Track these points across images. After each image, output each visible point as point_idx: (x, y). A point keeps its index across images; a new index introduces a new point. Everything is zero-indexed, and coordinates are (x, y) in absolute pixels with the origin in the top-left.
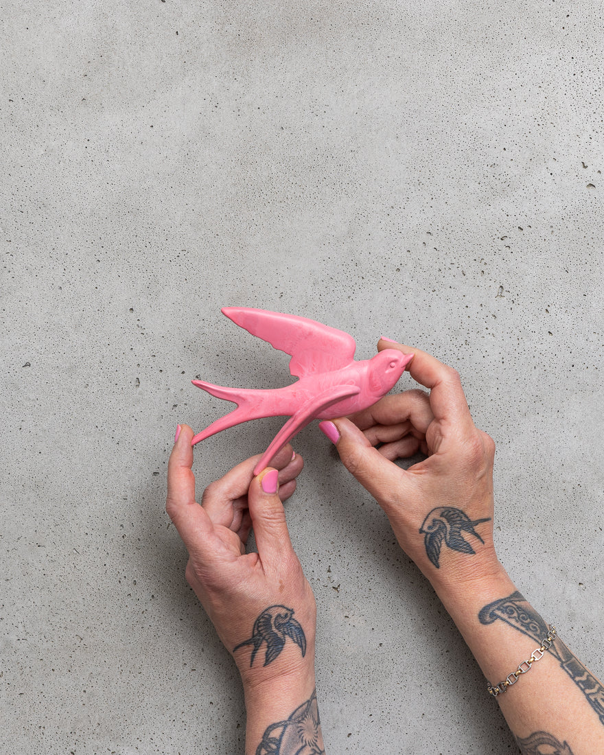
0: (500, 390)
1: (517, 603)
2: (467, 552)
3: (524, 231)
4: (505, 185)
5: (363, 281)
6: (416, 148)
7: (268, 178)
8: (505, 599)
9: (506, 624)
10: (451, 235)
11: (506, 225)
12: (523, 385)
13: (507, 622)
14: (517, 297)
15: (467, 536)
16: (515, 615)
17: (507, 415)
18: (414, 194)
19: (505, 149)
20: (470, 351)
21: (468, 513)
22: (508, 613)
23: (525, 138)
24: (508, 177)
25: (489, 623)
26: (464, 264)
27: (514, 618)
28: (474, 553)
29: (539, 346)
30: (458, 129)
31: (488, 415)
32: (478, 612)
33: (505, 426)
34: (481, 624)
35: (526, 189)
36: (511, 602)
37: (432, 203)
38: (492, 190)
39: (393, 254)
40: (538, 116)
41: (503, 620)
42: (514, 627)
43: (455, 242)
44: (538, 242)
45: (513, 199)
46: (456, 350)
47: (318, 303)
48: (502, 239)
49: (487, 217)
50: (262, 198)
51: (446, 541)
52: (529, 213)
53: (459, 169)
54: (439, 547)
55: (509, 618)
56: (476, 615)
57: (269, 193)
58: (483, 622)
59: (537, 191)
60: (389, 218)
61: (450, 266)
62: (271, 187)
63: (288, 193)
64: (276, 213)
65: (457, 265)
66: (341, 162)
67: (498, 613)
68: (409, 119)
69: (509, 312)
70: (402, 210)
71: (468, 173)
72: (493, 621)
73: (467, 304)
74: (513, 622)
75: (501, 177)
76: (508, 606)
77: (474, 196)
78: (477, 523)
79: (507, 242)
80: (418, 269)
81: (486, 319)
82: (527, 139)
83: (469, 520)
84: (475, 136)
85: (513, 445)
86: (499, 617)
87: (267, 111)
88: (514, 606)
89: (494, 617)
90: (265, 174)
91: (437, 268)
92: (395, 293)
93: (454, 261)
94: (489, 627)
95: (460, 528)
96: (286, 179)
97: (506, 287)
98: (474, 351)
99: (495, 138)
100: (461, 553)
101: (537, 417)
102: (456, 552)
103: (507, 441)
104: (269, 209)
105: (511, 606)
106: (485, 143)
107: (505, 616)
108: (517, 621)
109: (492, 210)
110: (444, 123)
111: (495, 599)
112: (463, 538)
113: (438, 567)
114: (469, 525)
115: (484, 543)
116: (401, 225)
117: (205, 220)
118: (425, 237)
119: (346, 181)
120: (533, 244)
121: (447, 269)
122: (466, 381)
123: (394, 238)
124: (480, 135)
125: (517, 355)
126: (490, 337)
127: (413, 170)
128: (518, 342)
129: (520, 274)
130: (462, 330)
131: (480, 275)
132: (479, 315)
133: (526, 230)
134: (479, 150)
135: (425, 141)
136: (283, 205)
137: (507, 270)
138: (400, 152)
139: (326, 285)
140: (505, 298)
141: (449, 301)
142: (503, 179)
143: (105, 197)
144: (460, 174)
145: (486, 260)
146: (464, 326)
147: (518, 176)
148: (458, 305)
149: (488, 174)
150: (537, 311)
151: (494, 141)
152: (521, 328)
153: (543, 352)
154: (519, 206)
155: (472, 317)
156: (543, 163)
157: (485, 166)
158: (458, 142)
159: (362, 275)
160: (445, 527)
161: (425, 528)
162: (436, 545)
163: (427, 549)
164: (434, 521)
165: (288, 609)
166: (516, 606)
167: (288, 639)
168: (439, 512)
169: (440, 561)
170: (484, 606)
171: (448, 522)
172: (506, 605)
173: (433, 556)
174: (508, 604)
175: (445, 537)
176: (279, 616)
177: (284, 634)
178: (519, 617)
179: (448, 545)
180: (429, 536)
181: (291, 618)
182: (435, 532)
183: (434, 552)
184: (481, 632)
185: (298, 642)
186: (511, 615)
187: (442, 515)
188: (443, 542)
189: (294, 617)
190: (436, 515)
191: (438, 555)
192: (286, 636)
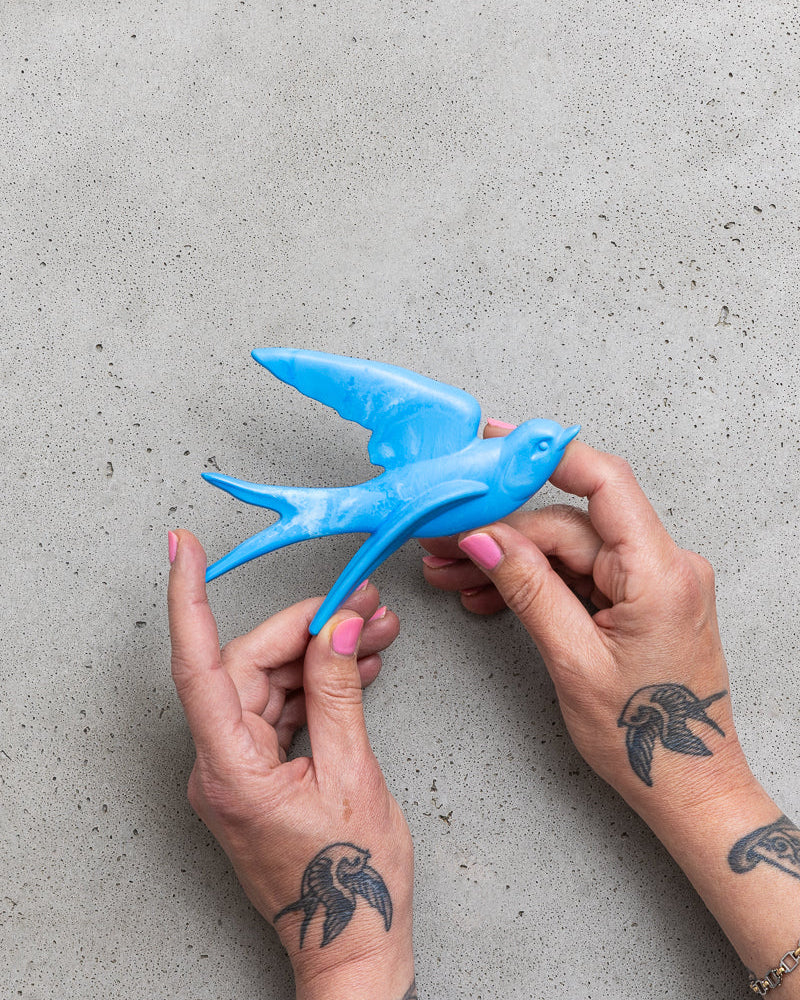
0: (723, 482)
1: (790, 833)
2: (698, 754)
3: (764, 214)
4: (731, 136)
5: (493, 297)
6: (580, 72)
7: (331, 124)
8: (770, 826)
9: (775, 869)
10: (640, 221)
11: (733, 202)
12: (762, 474)
13: (777, 865)
14: (751, 325)
15: (696, 727)
16: (790, 851)
17: (734, 524)
18: (577, 150)
19: (731, 74)
20: (672, 417)
21: (694, 688)
22: (777, 850)
23: (765, 56)
24: (736, 122)
25: (748, 870)
26: (661, 270)
27: (788, 856)
28: (710, 753)
29: (788, 408)
30: (652, 41)
31: (703, 523)
32: (727, 853)
33: (731, 544)
34: (733, 874)
35: (767, 142)
36: (780, 830)
37: (609, 166)
38: (710, 145)
39: (542, 251)
40: (787, 19)
41: (770, 862)
42: (790, 872)
43: (646, 232)
44: (786, 233)
45: (744, 158)
46: (648, 415)
47: (415, 335)
48: (726, 227)
49: (701, 191)
50: (319, 158)
51: (662, 738)
52: (772, 183)
53: (653, 109)
54: (651, 749)
55: (780, 857)
56: (724, 859)
57: (332, 150)
58: (738, 869)
59: (787, 145)
60: (535, 192)
61: (639, 273)
62: (335, 138)
63: (364, 150)
64: (344, 184)
65: (650, 271)
66: (453, 98)
67: (761, 851)
68: (570, 24)
69: (738, 350)
70: (557, 177)
71: (668, 115)
72: (753, 867)
73: (667, 336)
74: (786, 863)
75: (725, 121)
76: (777, 838)
77: (679, 154)
78: (709, 701)
79: (735, 231)
80: (584, 277)
81: (700, 362)
82: (768, 57)
83: (697, 700)
84: (680, 52)
85: (744, 576)
86: (762, 858)
87: (329, 11)
88: (786, 838)
89: (754, 858)
90: (326, 116)
91: (617, 275)
92: (545, 318)
93: (645, 264)
94: (746, 877)
95: (683, 716)
96: (361, 126)
97: (733, 309)
98: (680, 416)
99: (714, 56)
100: (688, 756)
101: (785, 528)
102: (680, 755)
103: (734, 568)
104: (331, 175)
105: (781, 838)
106: (698, 64)
107: (773, 855)
108: (793, 862)
109: (709, 177)
110: (628, 31)
111: (752, 828)
112: (689, 731)
113: (649, 784)
114: (698, 708)
115: (724, 735)
116: (554, 203)
117: (224, 195)
118: (595, 224)
119: (463, 129)
120: (779, 236)
121: (633, 278)
122: (665, 467)
123: (544, 225)
124: (689, 52)
125: (752, 424)
126: (707, 392)
127: (575, 110)
128: (753, 401)
129: (757, 287)
130: (658, 381)
131: (688, 287)
132: (687, 357)
133: (767, 211)
134: (687, 75)
135: (595, 62)
136: (355, 168)
137: (734, 280)
138: (554, 79)
139: (429, 305)
140: (731, 327)
141: (637, 332)
142: (728, 125)
143: (54, 156)
144: (655, 117)
145: (700, 262)
146: (662, 375)
147: (754, 120)
148: (651, 339)
149: (703, 117)
150: (785, 348)
151: (712, 61)
152: (759, 377)
153: (796, 419)
154: (755, 172)
155: (675, 360)
156: (795, 99)
157: (698, 103)
158: (652, 62)
159: (490, 288)
160: (661, 717)
161: (627, 719)
162: (645, 746)
163: (631, 753)
164: (641, 709)
165: (359, 850)
166: (789, 836)
167: (361, 901)
168: (648, 694)
169: (653, 773)
170: (734, 841)
171: (665, 709)
172: (772, 836)
173: (641, 765)
174: (775, 835)
175: (661, 733)
176: (344, 861)
177: (354, 892)
178: (795, 855)
179: (666, 745)
180: (633, 732)
181: (365, 866)
182: (644, 726)
183: (643, 758)
184: (734, 887)
185: (377, 906)
186: (783, 854)
187: (653, 700)
188: (657, 741)
189: (370, 863)
190: (642, 700)
191: (648, 763)
192: (358, 896)
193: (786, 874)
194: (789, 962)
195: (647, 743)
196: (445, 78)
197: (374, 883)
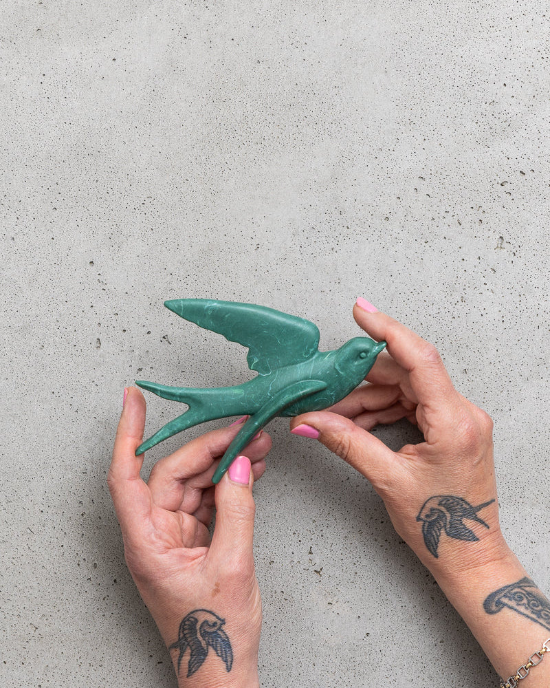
0: (500, 352)
1: (528, 589)
2: (470, 540)
3: (527, 176)
4: (505, 125)
5: (349, 231)
6: (407, 83)
7: (243, 117)
8: (513, 585)
9: (514, 613)
10: (446, 181)
11: (507, 169)
12: (526, 347)
13: (516, 610)
14: (518, 249)
15: (469, 523)
16: (525, 601)
17: (507, 379)
18: (404, 134)
19: (505, 84)
20: (466, 309)
22: (516, 600)
23: (527, 72)
24: (509, 116)
25: (495, 612)
26: (459, 213)
27: (524, 604)
28: (478, 539)
29: (543, 303)
30: (453, 63)
31: (487, 379)
32: (483, 601)
33: (505, 392)
34: (487, 614)
35: (528, 129)
36: (520, 587)
37: (425, 145)
38: (491, 131)
39: (381, 201)
40: (541, 48)
41: (511, 608)
42: (524, 615)
43: (450, 188)
44: (541, 188)
45: (514, 140)
46: (451, 308)
47: (298, 256)
48: (502, 185)
49: (485, 160)
50: (236, 139)
51: (445, 530)
52: (532, 156)
53: (454, 107)
55: (518, 605)
56: (481, 605)
57: (244, 134)
58: (489, 612)
59: (541, 131)
60: (376, 162)
61: (445, 215)
62: (246, 127)
63: (265, 134)
64: (251, 156)
65: (452, 214)
66: (324, 100)
67: (505, 600)
68: (399, 52)
69: (510, 265)
70: (391, 152)
71: (464, 111)
72: (499, 610)
73: (463, 257)
74: (522, 609)
75: (501, 115)
76: (517, 592)
77: (471, 137)
79: (507, 187)
80: (409, 217)
81: (484, 273)
82: (529, 73)
83: (471, 507)
84: (472, 70)
85: (513, 413)
86: (505, 605)
87: (242, 43)
88: (523, 592)
89: (500, 605)
90: (240, 112)
91: (430, 216)
92: (383, 245)
93: (449, 209)
94: (495, 616)
95: (461, 516)
96: (263, 118)
97: (507, 238)
98: (472, 308)
99: (494, 73)
100: (462, 542)
101: (540, 382)
102: (457, 540)
103: (507, 408)
104: (243, 151)
105: (520, 593)
106: (483, 79)
107: (513, 603)
108: (526, 608)
109: (491, 152)
110: (437, 56)
111: (501, 586)
112: (464, 525)
113: (437, 556)
114: (472, 512)
115: (488, 528)
116: (390, 169)
117: (173, 164)
118: (417, 183)
119: (330, 121)
120: (537, 190)
121: (441, 218)
122: (462, 342)
123: (383, 183)
124: (478, 70)
125: (519, 314)
126: (489, 293)
127: (403, 108)
128: (519, 299)
129: (521, 224)
130: (457, 286)
131: (477, 223)
132: (476, 269)
133: (529, 174)
134: (476, 86)
135: (416, 76)
136: (259, 146)
137: (507, 219)
138: (389, 87)
139: (307, 236)
140: (505, 250)
141: (443, 253)
142: (503, 117)
143: (62, 138)
144: (455, 113)
145: (485, 207)
146: (460, 281)
147: (520, 115)
148: (453, 259)
149: (487, 113)
150: (540, 264)
151: (492, 76)
152: (523, 283)
153: (547, 311)
154: (521, 148)
155: (468, 271)
156: (547, 100)
157: (484, 103)
158: (453, 77)
159: (348, 225)
160: (445, 516)
161: (423, 516)
162: (434, 534)
163: (425, 538)
164: (432, 510)
165: (218, 618)
166: (526, 591)
167: (211, 651)
168: (437, 501)
169: (439, 550)
170: (489, 594)
171: (448, 511)
172: (514, 591)
173: (432, 545)
174: (516, 590)
175: (445, 526)
176: (206, 622)
177: (208, 644)
178: (529, 603)
179: (448, 534)
180: (427, 524)
181: (220, 629)
182: (434, 521)
183: (433, 541)
184: (487, 623)
185: (221, 656)
186: (520, 603)
187: (440, 504)
188: (443, 531)
189: (224, 627)
190: (433, 504)
191: (436, 544)
192: (210, 647)
193: (522, 616)
194: (522, 672)
195: (436, 532)
196: (318, 87)
197: (223, 641)
